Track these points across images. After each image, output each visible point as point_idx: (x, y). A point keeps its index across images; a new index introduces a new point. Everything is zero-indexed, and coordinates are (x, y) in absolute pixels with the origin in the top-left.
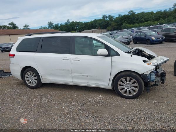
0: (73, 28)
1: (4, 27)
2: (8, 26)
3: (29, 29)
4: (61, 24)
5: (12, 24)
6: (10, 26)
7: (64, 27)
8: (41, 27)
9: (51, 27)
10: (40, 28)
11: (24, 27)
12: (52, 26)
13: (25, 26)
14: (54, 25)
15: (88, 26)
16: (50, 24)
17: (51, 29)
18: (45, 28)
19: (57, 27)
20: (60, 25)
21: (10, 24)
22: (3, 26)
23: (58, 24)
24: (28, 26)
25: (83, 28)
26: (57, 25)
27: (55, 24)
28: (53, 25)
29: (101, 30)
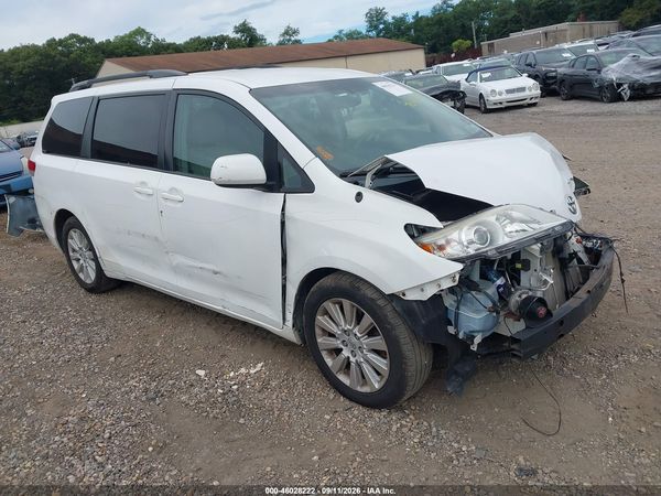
0: (463, 26)
1: (221, 41)
2: (232, 35)
3: (297, 42)
4: (417, 14)
5: (244, 29)
6: (239, 35)
7: (428, 25)
8: (340, 32)
9: (376, 27)
10: (336, 37)
11: (283, 35)
12: (381, 26)
13: (286, 33)
14: (391, 20)
15: (533, 12)
16: (375, 17)
17: (378, 36)
18: (353, 36)
19: (399, 29)
20: (412, 20)
21: (237, 30)
22: (216, 39)
23: (405, 15)
24: (295, 32)
25: (506, 22)
26: (400, 21)
27: (393, 18)
28: (385, 23)
29: (587, 28)
